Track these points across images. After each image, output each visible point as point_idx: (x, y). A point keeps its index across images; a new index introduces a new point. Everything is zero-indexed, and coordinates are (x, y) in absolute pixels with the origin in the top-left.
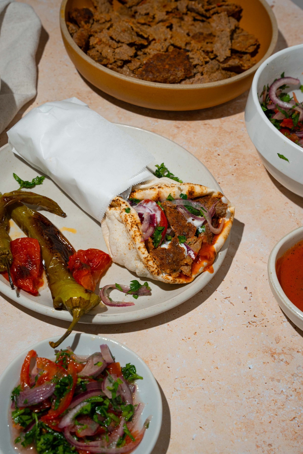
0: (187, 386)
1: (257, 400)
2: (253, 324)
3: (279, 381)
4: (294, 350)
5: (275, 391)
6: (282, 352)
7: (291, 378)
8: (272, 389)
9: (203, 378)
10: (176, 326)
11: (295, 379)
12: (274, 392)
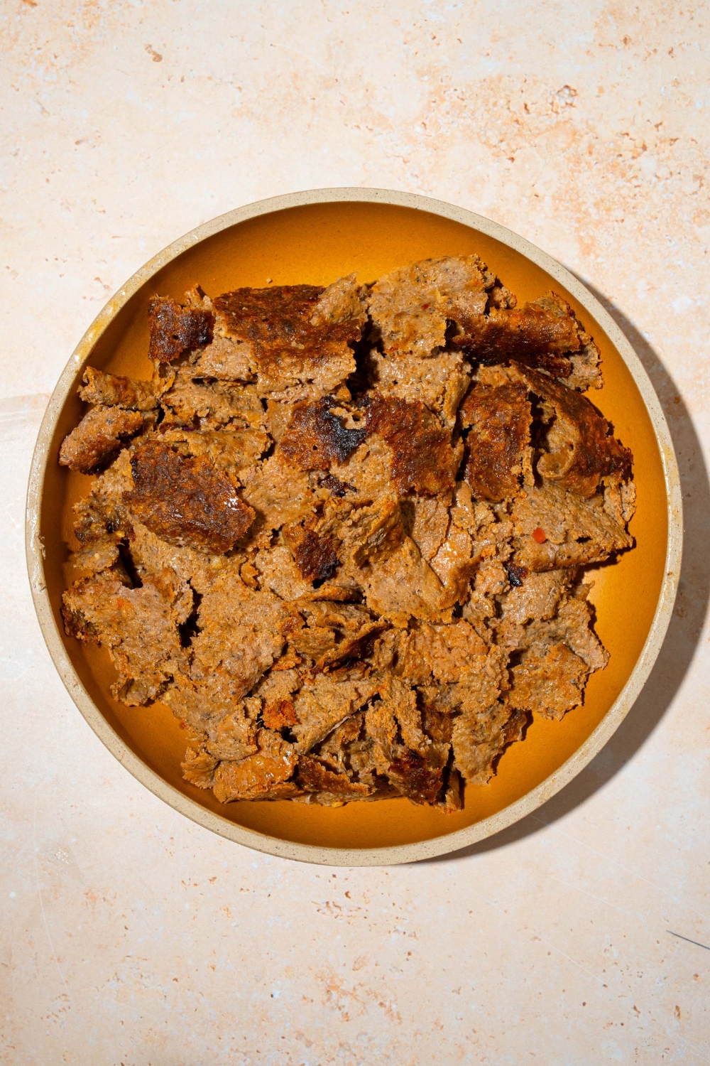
0: (140, 980)
1: (248, 1059)
2: (335, 909)
3: (309, 1044)
4: (376, 997)
5: (290, 1059)
6: (351, 991)
7: (334, 1049)
8: (288, 1053)
9: (176, 977)
10: (184, 848)
11: (341, 1054)
12: (287, 1060)
